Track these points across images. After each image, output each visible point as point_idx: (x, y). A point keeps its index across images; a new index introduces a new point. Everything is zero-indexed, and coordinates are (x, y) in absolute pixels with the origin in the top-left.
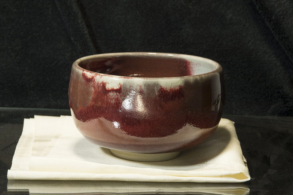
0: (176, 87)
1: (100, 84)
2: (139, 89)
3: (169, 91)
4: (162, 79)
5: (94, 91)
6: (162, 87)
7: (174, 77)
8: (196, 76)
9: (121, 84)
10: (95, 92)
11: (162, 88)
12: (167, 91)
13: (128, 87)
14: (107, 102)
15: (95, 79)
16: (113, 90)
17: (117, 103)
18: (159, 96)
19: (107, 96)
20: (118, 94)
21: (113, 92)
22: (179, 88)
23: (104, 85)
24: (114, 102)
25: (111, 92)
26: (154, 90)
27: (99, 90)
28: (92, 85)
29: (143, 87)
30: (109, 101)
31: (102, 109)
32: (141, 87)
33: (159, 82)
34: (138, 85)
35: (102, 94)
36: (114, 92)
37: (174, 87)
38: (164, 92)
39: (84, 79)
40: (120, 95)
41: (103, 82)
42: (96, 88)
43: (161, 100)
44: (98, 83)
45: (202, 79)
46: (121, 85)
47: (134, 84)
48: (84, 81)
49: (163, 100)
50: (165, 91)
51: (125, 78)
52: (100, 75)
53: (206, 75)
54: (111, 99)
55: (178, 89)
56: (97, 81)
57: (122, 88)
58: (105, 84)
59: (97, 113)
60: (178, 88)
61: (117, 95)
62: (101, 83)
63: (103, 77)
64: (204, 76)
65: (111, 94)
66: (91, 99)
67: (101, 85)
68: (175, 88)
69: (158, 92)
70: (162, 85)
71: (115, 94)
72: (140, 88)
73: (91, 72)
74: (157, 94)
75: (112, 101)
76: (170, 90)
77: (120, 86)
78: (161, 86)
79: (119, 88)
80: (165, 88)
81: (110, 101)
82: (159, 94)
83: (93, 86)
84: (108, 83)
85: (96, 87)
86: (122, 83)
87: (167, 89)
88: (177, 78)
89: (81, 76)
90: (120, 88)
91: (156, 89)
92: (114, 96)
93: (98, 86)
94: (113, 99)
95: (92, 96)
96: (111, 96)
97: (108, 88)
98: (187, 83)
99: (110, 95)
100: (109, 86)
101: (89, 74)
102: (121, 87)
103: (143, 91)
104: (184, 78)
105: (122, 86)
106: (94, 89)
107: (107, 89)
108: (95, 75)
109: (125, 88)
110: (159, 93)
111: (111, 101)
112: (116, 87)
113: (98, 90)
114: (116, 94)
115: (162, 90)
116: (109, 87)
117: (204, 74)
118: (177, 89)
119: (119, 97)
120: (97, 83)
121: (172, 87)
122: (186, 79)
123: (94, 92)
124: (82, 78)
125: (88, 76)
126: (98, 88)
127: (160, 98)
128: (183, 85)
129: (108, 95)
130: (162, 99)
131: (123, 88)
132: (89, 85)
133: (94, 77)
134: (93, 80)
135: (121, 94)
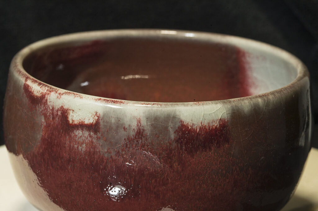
0: (212, 122)
1: (57, 112)
2: (136, 126)
3: (198, 130)
4: (185, 105)
5: (45, 124)
6: (185, 123)
7: (210, 102)
8: (256, 97)
9: (98, 114)
10: (48, 126)
11: (183, 125)
12: (195, 131)
13: (113, 121)
14: (70, 149)
15: (47, 100)
16: (82, 126)
17: (90, 152)
18: (177, 141)
19: (70, 136)
20: (92, 133)
21: (82, 130)
22: (220, 125)
23: (64, 113)
24: (84, 149)
25: (78, 129)
26: (166, 129)
27: (54, 123)
28: (42, 111)
29: (144, 123)
30: (73, 146)
31: (60, 162)
32: (139, 121)
33: (178, 113)
34: (134, 117)
35: (61, 131)
36: (84, 130)
37: (209, 123)
38: (188, 133)
39: (27, 96)
40: (96, 136)
41: (62, 107)
42: (49, 118)
43: (181, 149)
44: (53, 109)
45: (267, 104)
46: (98, 117)
47: (126, 116)
48: (27, 101)
49: (186, 150)
50: (190, 131)
51: (108, 101)
52: (56, 92)
53: (277, 95)
54: (79, 143)
55: (218, 126)
56: (51, 104)
57: (101, 122)
58: (66, 112)
59: (51, 168)
60: (216, 124)
61: (91, 136)
62: (58, 109)
63: (63, 96)
64: (273, 96)
65: (79, 133)
66: (40, 139)
67: (59, 113)
68: (211, 125)
69: (175, 132)
70: (183, 118)
71: (86, 134)
72: (138, 125)
73: (40, 84)
74: (173, 136)
75: (80, 148)
76: (200, 128)
77: (96, 118)
78: (181, 121)
79: (95, 122)
80: (191, 124)
81: (76, 146)
82: (178, 137)
83: (43, 114)
84: (73, 111)
85: (49, 116)
86: (101, 112)
87: (194, 127)
88: (217, 103)
89: (22, 91)
90: (97, 123)
91: (172, 126)
92: (84, 138)
93: (53, 114)
94: (83, 143)
95: (41, 134)
96: (78, 137)
97: (73, 121)
98: (236, 115)
99: (77, 135)
100: (75, 116)
101: (37, 88)
102: (98, 119)
103: (144, 130)
104: (230, 102)
105: (100, 119)
106: (45, 119)
107: (71, 122)
108: (47, 90)
109: (107, 122)
110: (178, 134)
111: (78, 147)
112: (89, 120)
113: (52, 123)
114: (89, 134)
115: (184, 129)
116: (74, 119)
117: (273, 93)
118: (216, 127)
119: (94, 141)
120: (51, 108)
121: (206, 123)
122: (233, 104)
123: (45, 127)
124: (23, 94)
125: (34, 93)
126: (53, 118)
127: (179, 145)
128: (229, 117)
129: (73, 135)
130: (184, 147)
131: (104, 122)
132: (36, 110)
133: (46, 96)
134: (44, 101)
135: (99, 135)
